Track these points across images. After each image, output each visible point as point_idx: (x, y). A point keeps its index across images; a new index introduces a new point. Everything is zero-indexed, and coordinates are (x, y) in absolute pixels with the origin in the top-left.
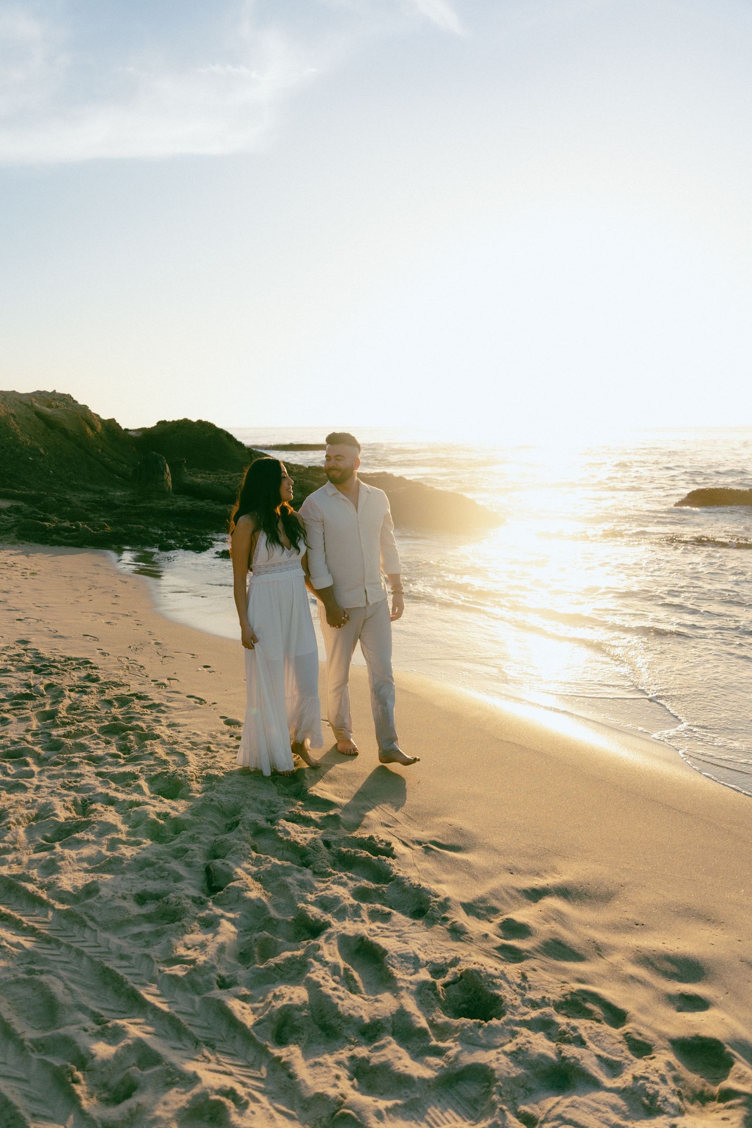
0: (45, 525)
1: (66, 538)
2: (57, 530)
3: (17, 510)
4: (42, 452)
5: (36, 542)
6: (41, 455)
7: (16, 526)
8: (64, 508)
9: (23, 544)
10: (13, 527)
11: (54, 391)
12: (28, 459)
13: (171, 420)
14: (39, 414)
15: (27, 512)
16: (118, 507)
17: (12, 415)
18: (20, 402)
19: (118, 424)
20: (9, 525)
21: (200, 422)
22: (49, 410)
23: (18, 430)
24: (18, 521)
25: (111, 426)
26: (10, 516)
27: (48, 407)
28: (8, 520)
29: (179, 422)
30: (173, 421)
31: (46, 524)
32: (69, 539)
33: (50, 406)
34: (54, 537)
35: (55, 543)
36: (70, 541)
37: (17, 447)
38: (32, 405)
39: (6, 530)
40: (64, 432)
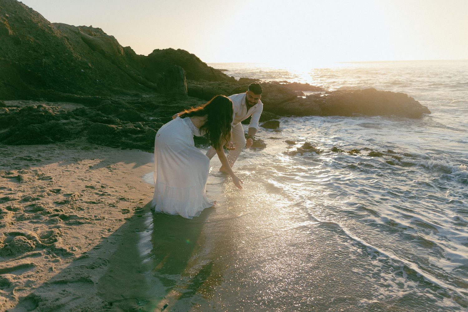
0: (113, 128)
1: (135, 140)
2: (125, 133)
3: (82, 113)
4: (90, 65)
5: (107, 145)
6: (90, 68)
7: (85, 129)
8: (120, 110)
9: (96, 148)
10: (83, 130)
11: (91, 26)
12: (80, 70)
13: (162, 49)
14: (84, 39)
15: (92, 114)
16: (156, 107)
17: (65, 37)
18: (70, 30)
19: (132, 50)
20: (79, 129)
21: (179, 50)
22: (91, 37)
23: (71, 49)
24: (86, 124)
25: (129, 51)
26: (78, 119)
27: (89, 35)
28: (76, 123)
29: (167, 50)
30: (163, 50)
31: (114, 126)
32: (137, 141)
33: (91, 34)
34: (123, 139)
35: (126, 146)
36: (139, 143)
37: (72, 61)
38: (79, 33)
39: (77, 134)
40: (102, 53)
